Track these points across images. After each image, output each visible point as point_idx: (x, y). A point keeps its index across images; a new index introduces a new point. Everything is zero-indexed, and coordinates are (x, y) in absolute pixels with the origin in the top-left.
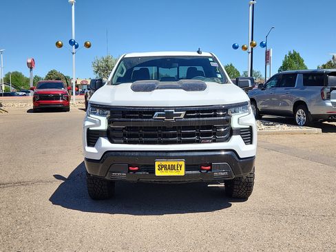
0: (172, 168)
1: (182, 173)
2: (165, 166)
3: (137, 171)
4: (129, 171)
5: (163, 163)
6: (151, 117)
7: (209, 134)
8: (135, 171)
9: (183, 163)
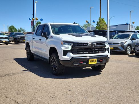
0: (93, 61)
1: (96, 63)
2: (91, 61)
3: (83, 63)
4: (80, 63)
5: (91, 60)
6: (87, 45)
7: (101, 50)
8: (82, 63)
9: (96, 60)
